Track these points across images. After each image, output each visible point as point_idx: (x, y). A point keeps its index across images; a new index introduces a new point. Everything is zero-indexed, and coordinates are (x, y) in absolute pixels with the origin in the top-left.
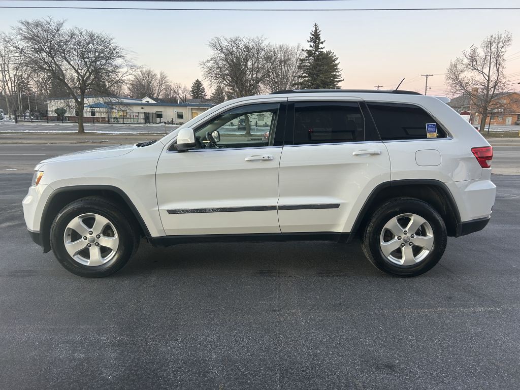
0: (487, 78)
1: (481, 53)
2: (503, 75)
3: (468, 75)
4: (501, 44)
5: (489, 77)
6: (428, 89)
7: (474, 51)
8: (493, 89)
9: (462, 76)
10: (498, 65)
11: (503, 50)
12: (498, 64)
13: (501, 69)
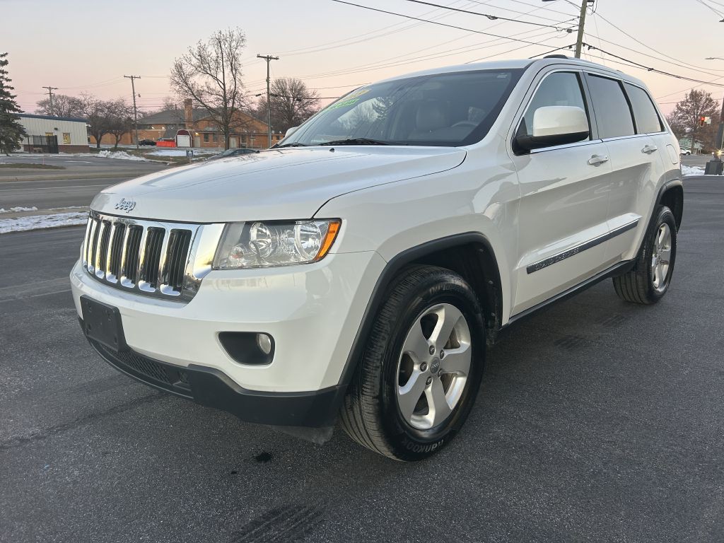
0: (223, 87)
1: (212, 51)
2: (242, 84)
3: (200, 81)
4: (234, 44)
5: (224, 84)
6: (137, 97)
7: (202, 49)
8: (231, 101)
9: (191, 81)
10: (234, 71)
11: (237, 51)
12: (234, 69)
13: (238, 76)
